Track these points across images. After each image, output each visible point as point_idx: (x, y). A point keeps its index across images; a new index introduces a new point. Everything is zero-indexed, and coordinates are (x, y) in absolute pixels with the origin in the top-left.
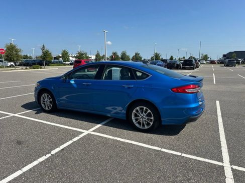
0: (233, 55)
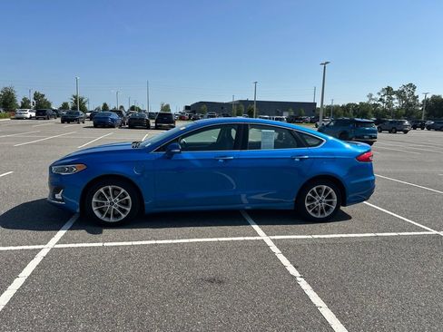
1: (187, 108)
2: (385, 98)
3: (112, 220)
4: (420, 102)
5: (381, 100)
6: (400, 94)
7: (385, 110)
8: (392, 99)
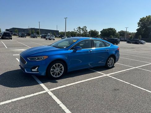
1: (7, 30)
2: (79, 30)
4: (88, 32)
5: (78, 31)
6: (83, 29)
7: (79, 34)
8: (80, 30)
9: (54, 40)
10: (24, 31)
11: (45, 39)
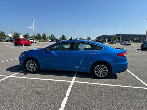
0: (102, 37)
1: (97, 38)
3: (32, 71)
9: (130, 45)
10: (110, 37)
11: (121, 44)
